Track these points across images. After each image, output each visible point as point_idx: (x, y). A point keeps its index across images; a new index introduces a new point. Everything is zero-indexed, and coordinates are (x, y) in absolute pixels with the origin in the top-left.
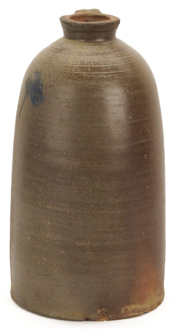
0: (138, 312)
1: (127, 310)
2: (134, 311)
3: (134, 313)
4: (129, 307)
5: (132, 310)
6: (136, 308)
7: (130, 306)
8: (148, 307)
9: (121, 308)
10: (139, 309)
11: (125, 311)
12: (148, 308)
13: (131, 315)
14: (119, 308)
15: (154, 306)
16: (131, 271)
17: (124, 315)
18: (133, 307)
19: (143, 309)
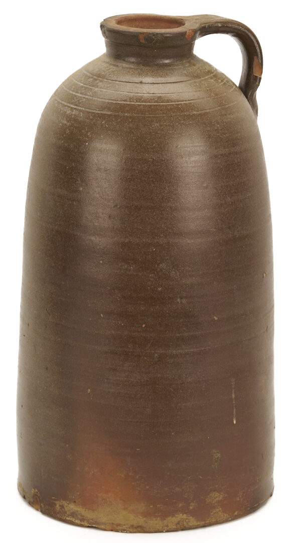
0: (81, 520)
1: (62, 507)
2: (73, 514)
3: (73, 517)
4: (66, 504)
5: (71, 511)
6: (77, 511)
7: (68, 504)
8: (104, 521)
9: (55, 500)
10: (84, 516)
11: (61, 509)
12: (103, 524)
13: (68, 519)
14: (53, 498)
15: (119, 525)
16: (67, 446)
17: (58, 513)
18: (72, 507)
19: (92, 519)
